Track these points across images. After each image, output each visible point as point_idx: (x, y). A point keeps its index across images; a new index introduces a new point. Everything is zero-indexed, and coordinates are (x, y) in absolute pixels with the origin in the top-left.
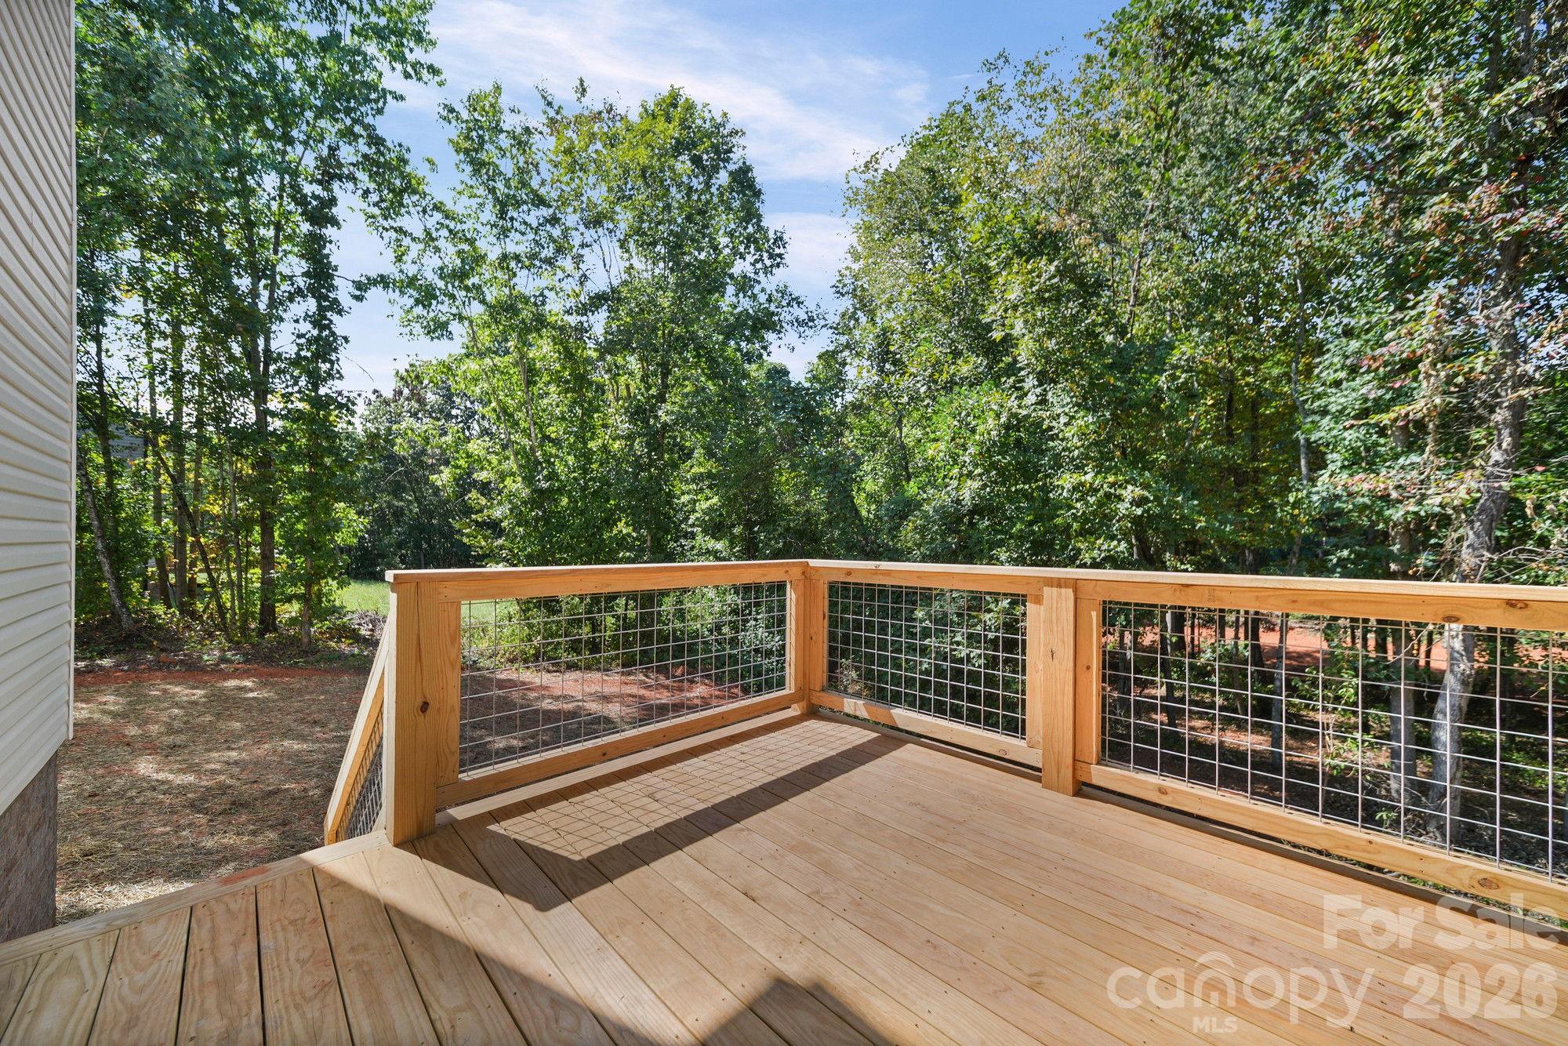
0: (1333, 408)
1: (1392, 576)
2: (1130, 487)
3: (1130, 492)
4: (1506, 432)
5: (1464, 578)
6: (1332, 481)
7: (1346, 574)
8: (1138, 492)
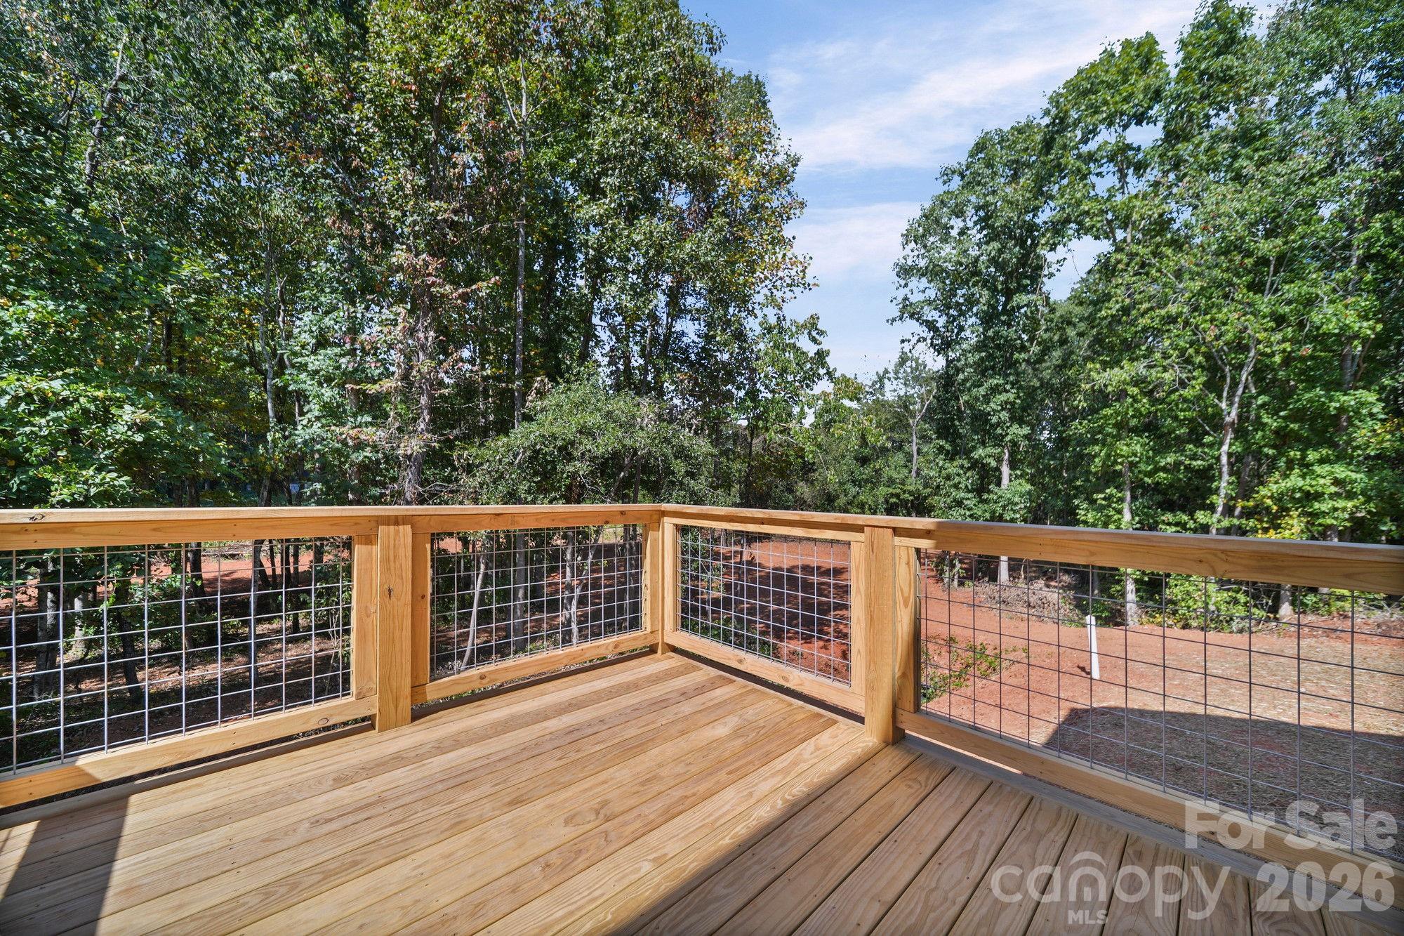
0: (311, 367)
1: (351, 503)
2: (128, 408)
3: (128, 414)
4: (426, 412)
5: (408, 503)
6: (307, 428)
7: (318, 503)
8: (142, 415)
